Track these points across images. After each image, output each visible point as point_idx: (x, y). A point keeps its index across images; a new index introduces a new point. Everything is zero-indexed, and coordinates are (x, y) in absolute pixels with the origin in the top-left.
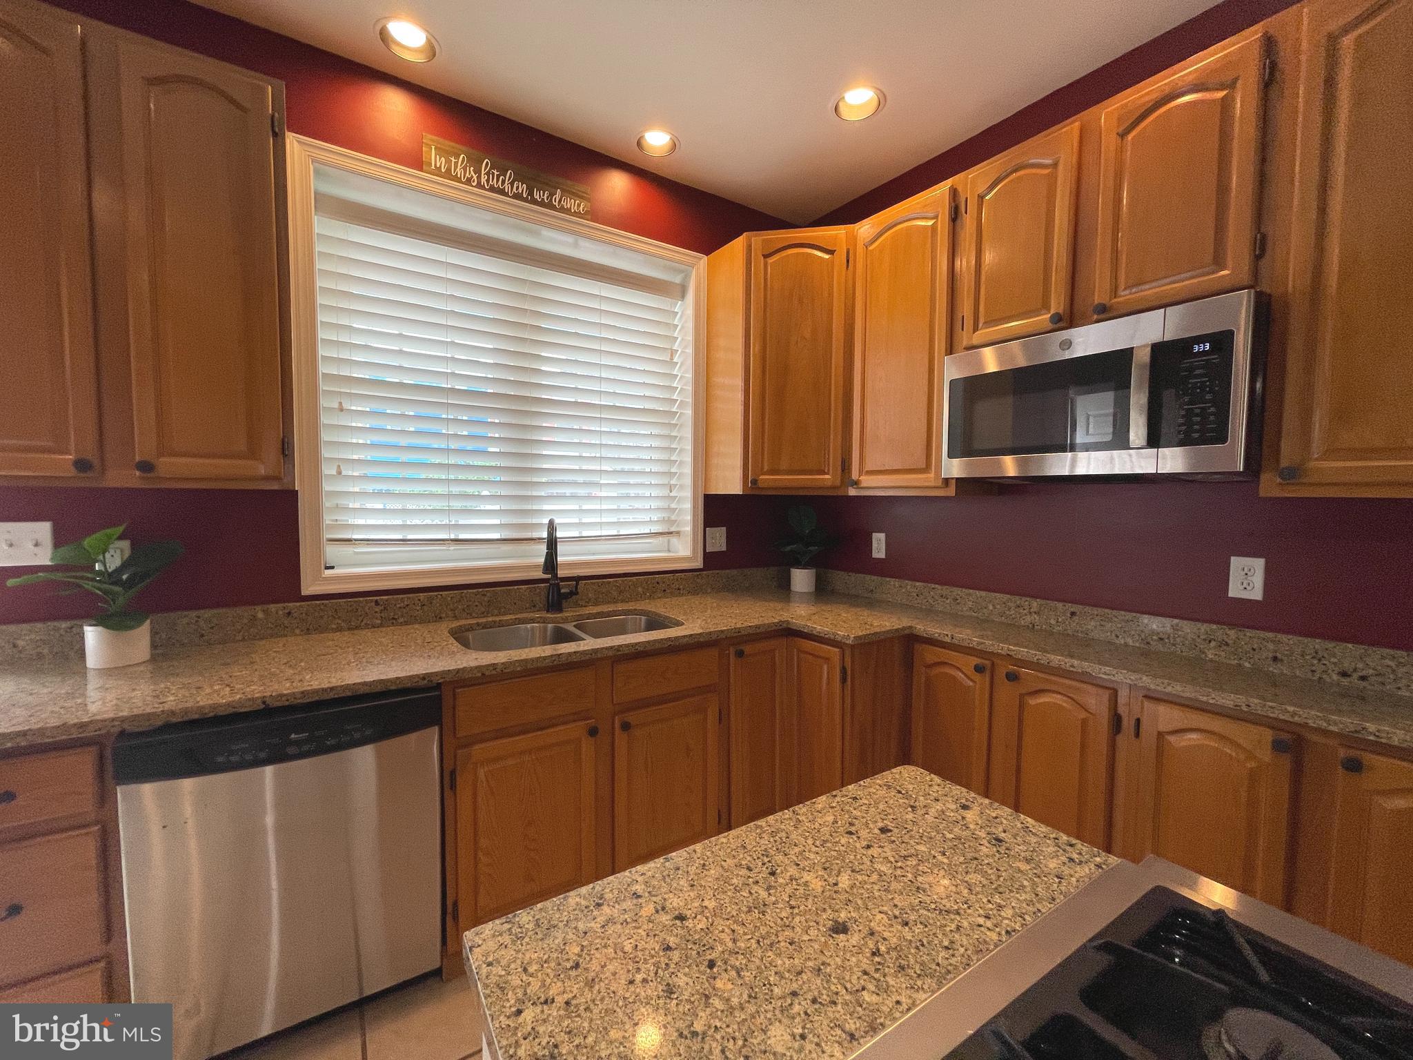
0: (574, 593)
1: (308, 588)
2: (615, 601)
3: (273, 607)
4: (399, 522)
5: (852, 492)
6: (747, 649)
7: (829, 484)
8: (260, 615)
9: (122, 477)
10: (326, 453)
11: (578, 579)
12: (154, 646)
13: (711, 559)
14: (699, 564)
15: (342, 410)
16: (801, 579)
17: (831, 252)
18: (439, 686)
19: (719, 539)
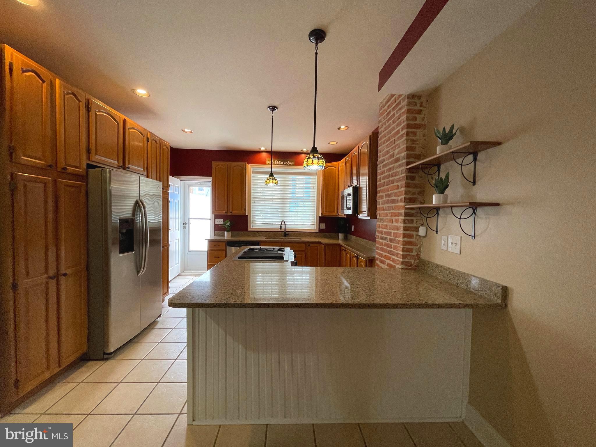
0: (288, 234)
1: (249, 230)
2: (298, 237)
3: (244, 232)
4: (263, 220)
5: (339, 217)
6: (311, 245)
7: (335, 214)
8: (243, 233)
9: (229, 214)
10: (252, 209)
11: (289, 232)
12: (231, 235)
13: (320, 230)
14: (317, 231)
15: (255, 203)
16: (341, 236)
17: (336, 167)
18: (259, 242)
19: (323, 226)
